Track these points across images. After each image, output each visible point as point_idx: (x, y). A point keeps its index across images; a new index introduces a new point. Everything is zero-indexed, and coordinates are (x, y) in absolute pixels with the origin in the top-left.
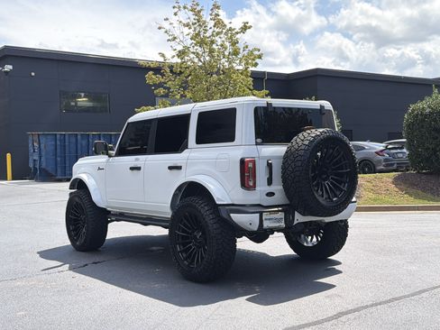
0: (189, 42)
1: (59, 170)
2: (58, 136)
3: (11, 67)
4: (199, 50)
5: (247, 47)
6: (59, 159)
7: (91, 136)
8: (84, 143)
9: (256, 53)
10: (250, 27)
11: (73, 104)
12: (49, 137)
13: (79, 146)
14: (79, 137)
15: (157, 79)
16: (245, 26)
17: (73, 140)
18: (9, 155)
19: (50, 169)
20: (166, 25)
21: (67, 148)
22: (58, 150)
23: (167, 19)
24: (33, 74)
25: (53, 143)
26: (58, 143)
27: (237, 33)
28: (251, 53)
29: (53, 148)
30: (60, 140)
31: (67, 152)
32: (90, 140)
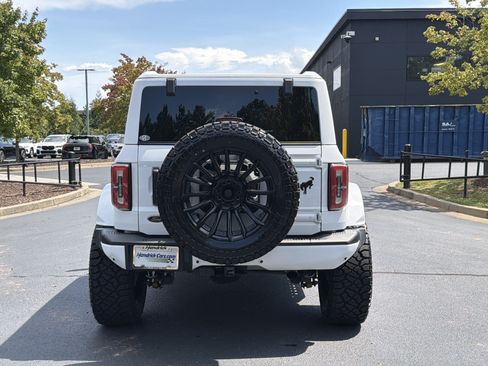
1: (386, 151)
2: (387, 111)
3: (353, 33)
6: (386, 137)
7: (427, 110)
8: (419, 117)
12: (377, 111)
13: (412, 121)
14: (412, 111)
17: (405, 114)
18: (345, 130)
19: (377, 148)
21: (397, 124)
22: (387, 126)
24: (377, 39)
25: (382, 118)
26: (387, 117)
29: (380, 124)
30: (389, 115)
31: (397, 128)
32: (427, 115)
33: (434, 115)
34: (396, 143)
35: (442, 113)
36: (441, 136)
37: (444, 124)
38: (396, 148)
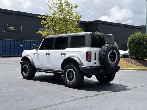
0: (56, 10)
1: (4, 53)
2: (4, 41)
4: (60, 13)
5: (76, 13)
6: (4, 49)
8: (13, 43)
9: (79, 15)
10: (78, 6)
11: (8, 29)
13: (11, 44)
14: (11, 41)
15: (45, 22)
16: (76, 6)
17: (9, 42)
20: (48, 3)
21: (7, 45)
22: (4, 45)
23: (49, 1)
25: (2, 43)
26: (4, 43)
27: (73, 8)
28: (77, 15)
29: (2, 45)
30: (4, 42)
31: (7, 46)
32: (16, 42)
33: (18, 43)
34: (7, 51)
35: (20, 42)
36: (20, 49)
37: (20, 46)
38: (7, 52)
